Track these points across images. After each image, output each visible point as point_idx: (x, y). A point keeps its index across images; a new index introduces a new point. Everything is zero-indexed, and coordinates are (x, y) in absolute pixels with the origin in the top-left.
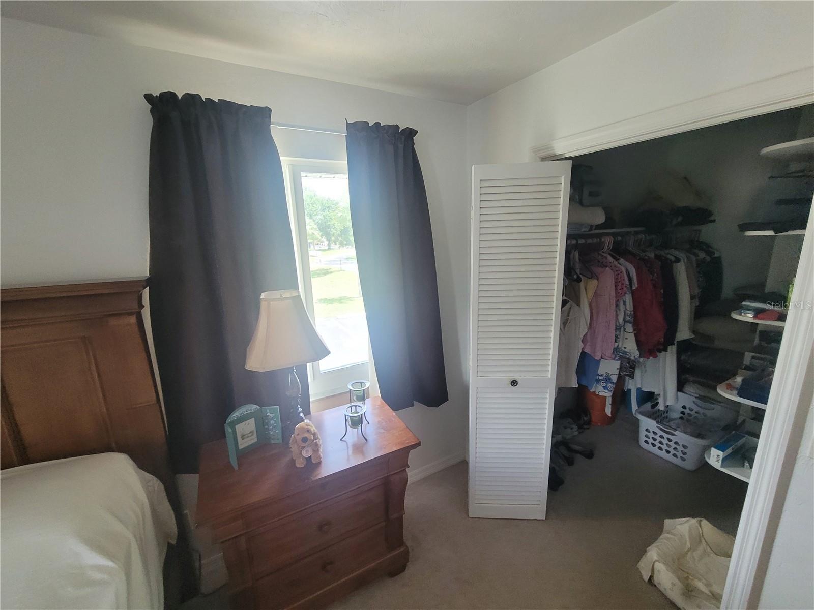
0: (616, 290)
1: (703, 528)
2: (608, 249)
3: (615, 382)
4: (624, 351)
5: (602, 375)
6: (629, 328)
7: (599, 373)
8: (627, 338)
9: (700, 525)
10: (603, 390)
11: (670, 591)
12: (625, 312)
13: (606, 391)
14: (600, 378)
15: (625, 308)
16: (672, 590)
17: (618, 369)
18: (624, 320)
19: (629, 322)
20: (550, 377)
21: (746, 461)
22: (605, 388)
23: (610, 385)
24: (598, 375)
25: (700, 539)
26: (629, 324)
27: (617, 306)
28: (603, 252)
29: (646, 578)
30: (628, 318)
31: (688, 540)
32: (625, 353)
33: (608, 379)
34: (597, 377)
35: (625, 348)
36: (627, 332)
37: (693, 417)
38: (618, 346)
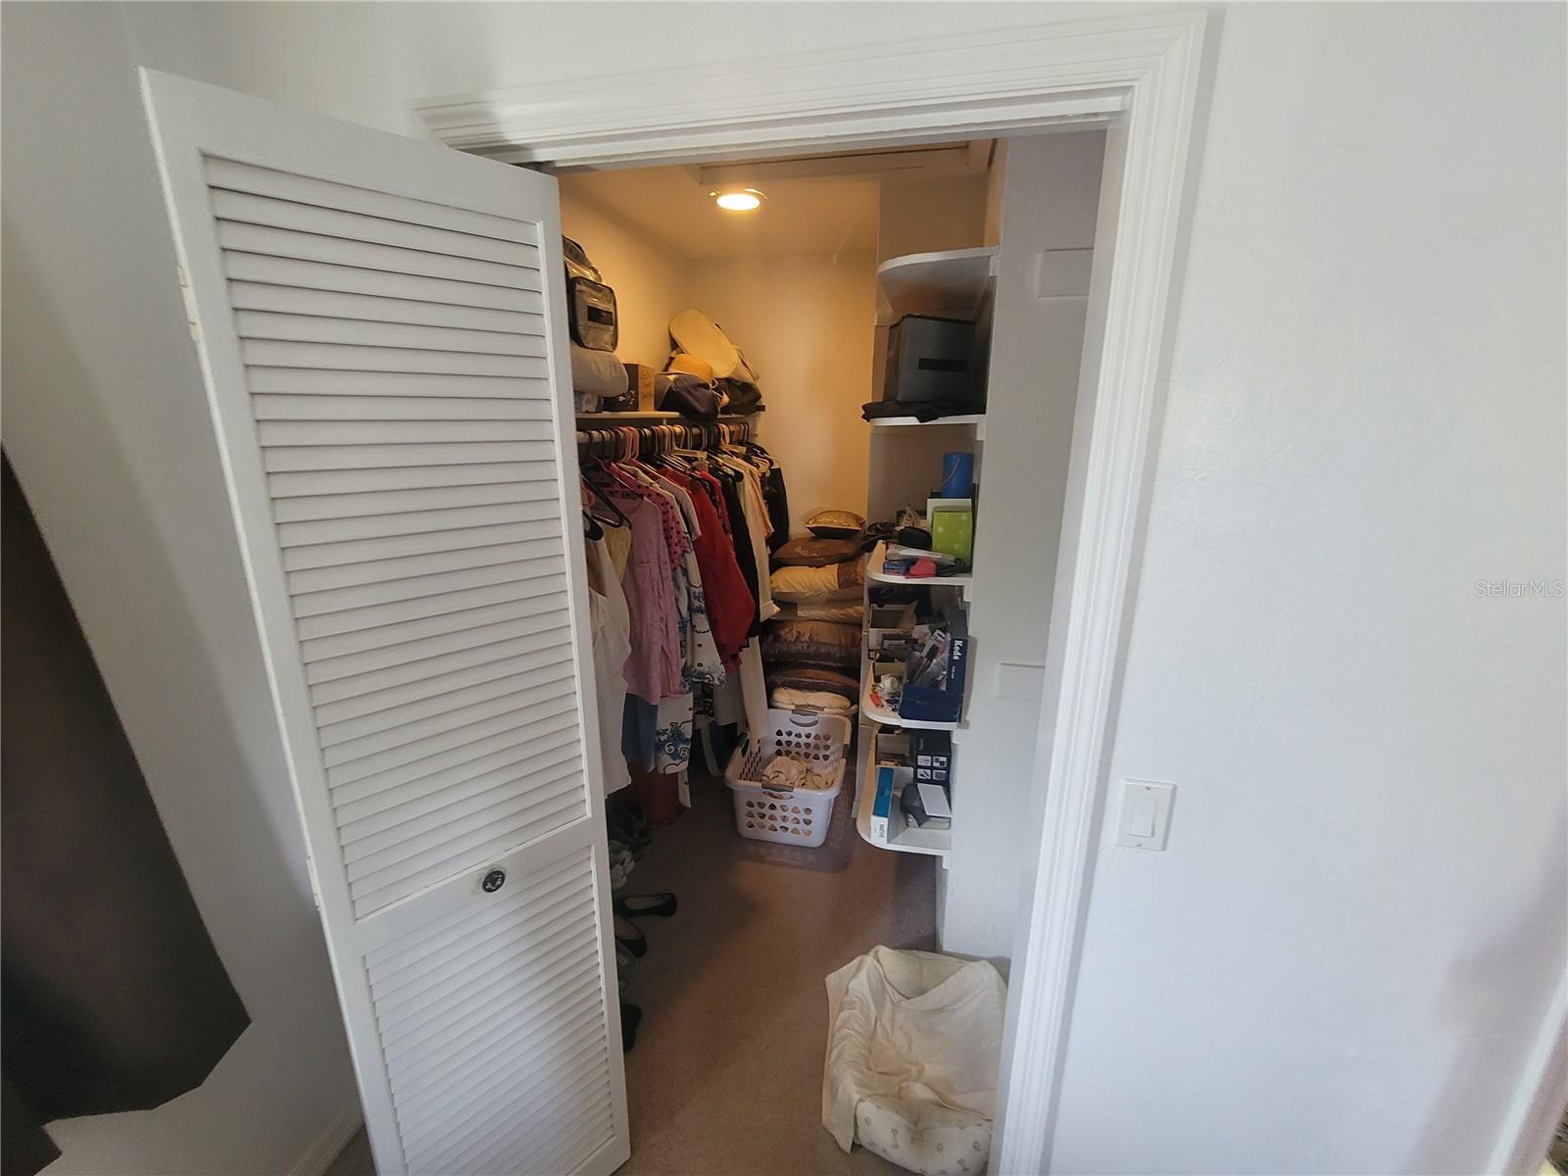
0: (669, 546)
1: (882, 963)
2: (633, 457)
3: (690, 737)
4: (700, 673)
5: (665, 731)
6: (702, 622)
7: (658, 729)
8: (700, 645)
9: (878, 961)
10: (672, 762)
11: (893, 1150)
12: (688, 592)
13: (677, 761)
14: (663, 738)
15: (688, 581)
16: (896, 1147)
17: (690, 709)
18: (690, 609)
19: (699, 610)
20: (589, 815)
21: (911, 816)
22: (674, 756)
23: (682, 746)
24: (658, 733)
25: (884, 988)
26: (700, 615)
27: (675, 580)
28: (623, 463)
29: (846, 1146)
30: (697, 604)
31: (871, 1001)
32: (702, 675)
33: (677, 736)
34: (657, 738)
35: (700, 665)
36: (700, 632)
37: (793, 744)
38: (686, 663)
